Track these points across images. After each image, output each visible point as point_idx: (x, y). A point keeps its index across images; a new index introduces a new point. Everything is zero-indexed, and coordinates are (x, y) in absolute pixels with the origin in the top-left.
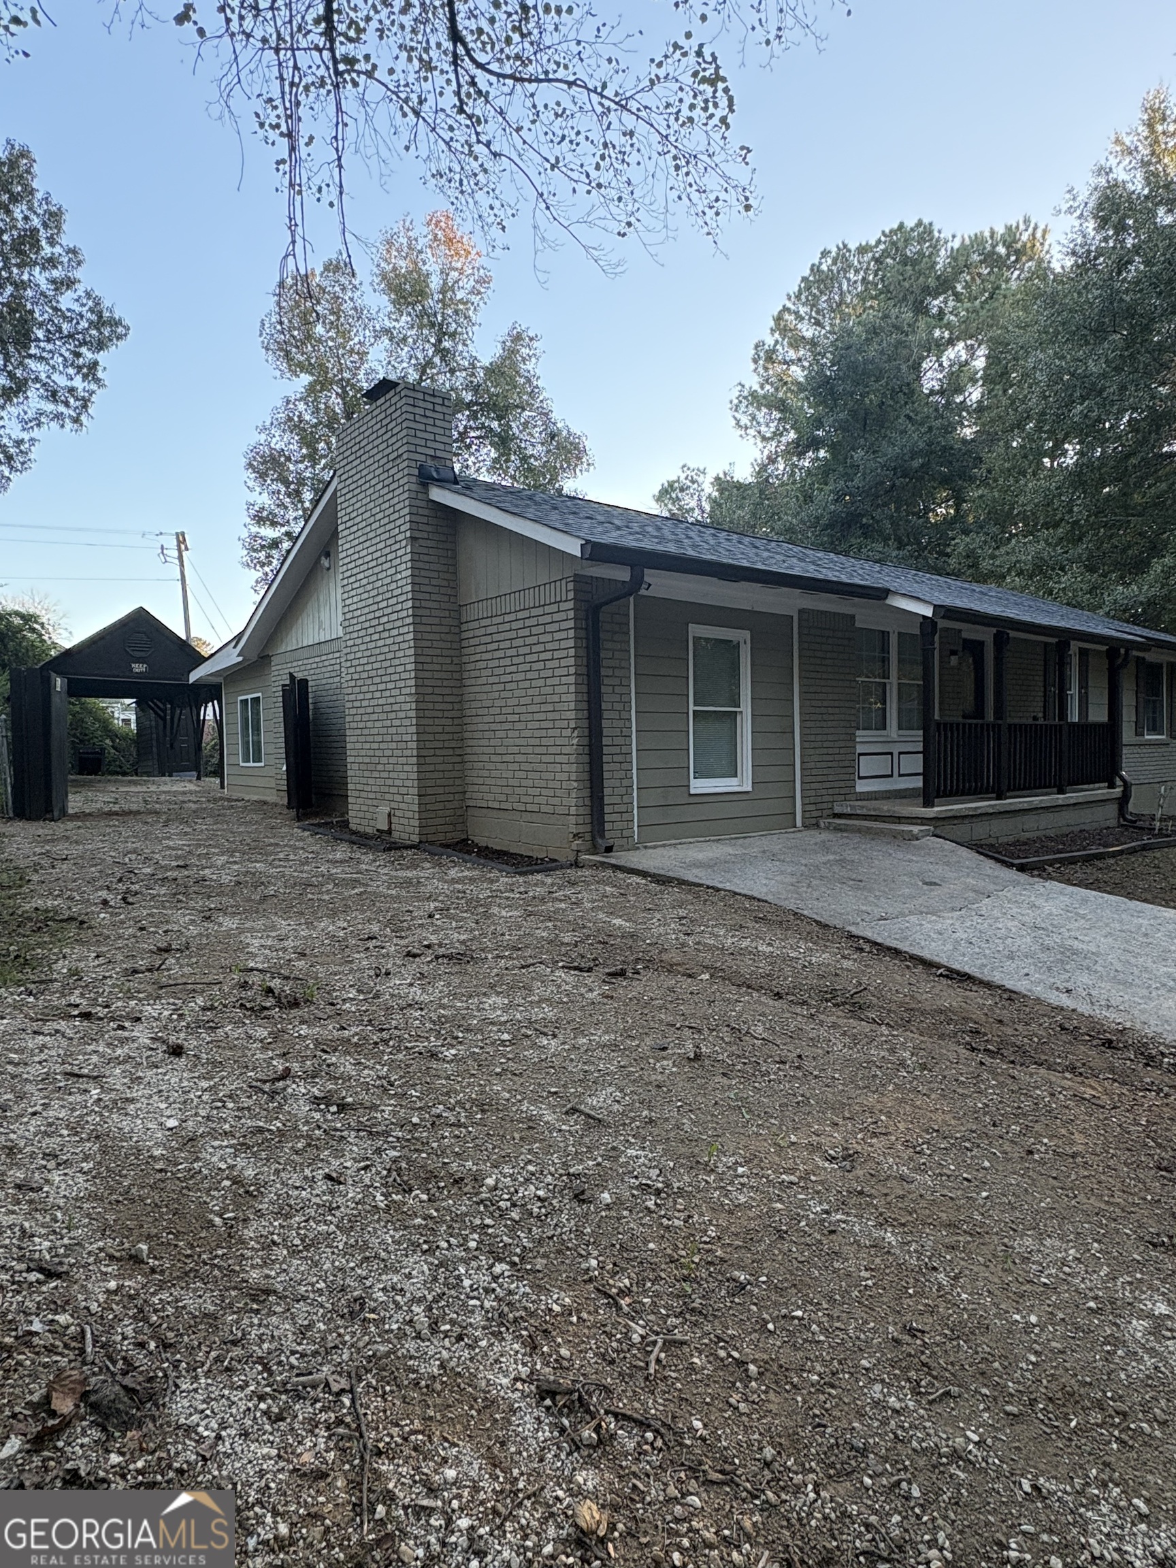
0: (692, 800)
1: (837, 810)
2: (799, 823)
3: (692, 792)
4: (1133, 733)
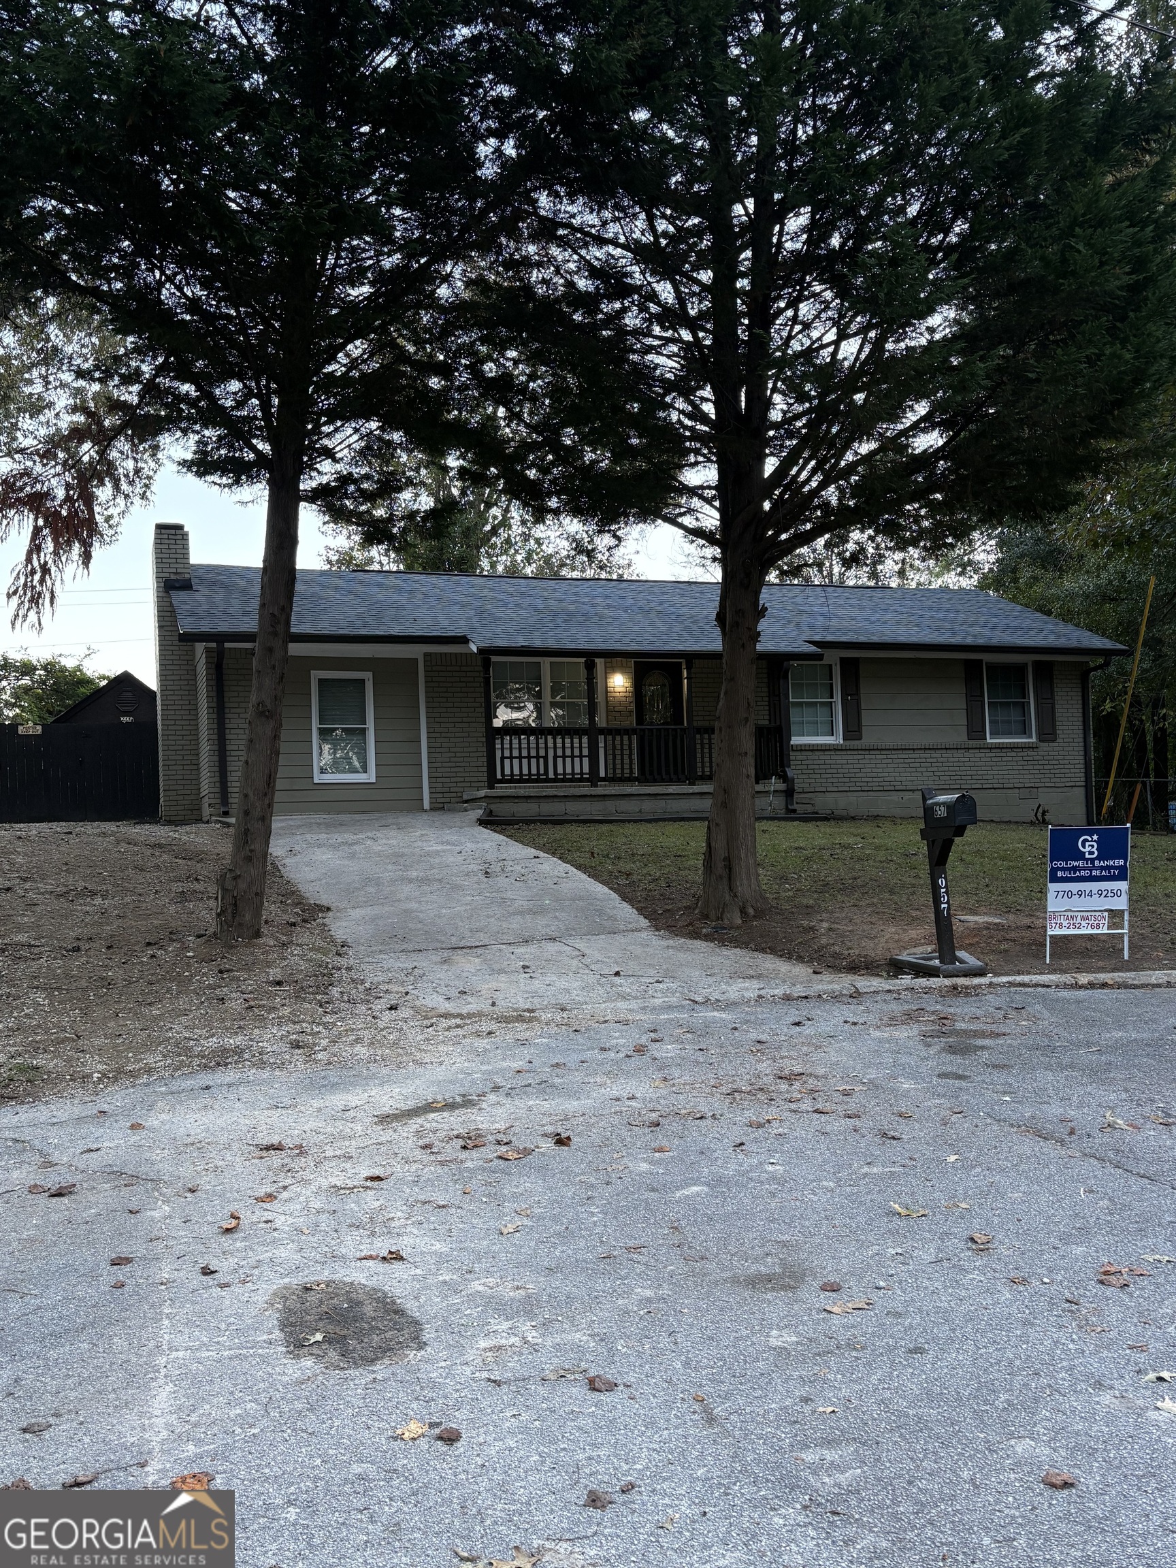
0: (316, 787)
1: (465, 797)
2: (426, 805)
3: (317, 781)
4: (960, 737)
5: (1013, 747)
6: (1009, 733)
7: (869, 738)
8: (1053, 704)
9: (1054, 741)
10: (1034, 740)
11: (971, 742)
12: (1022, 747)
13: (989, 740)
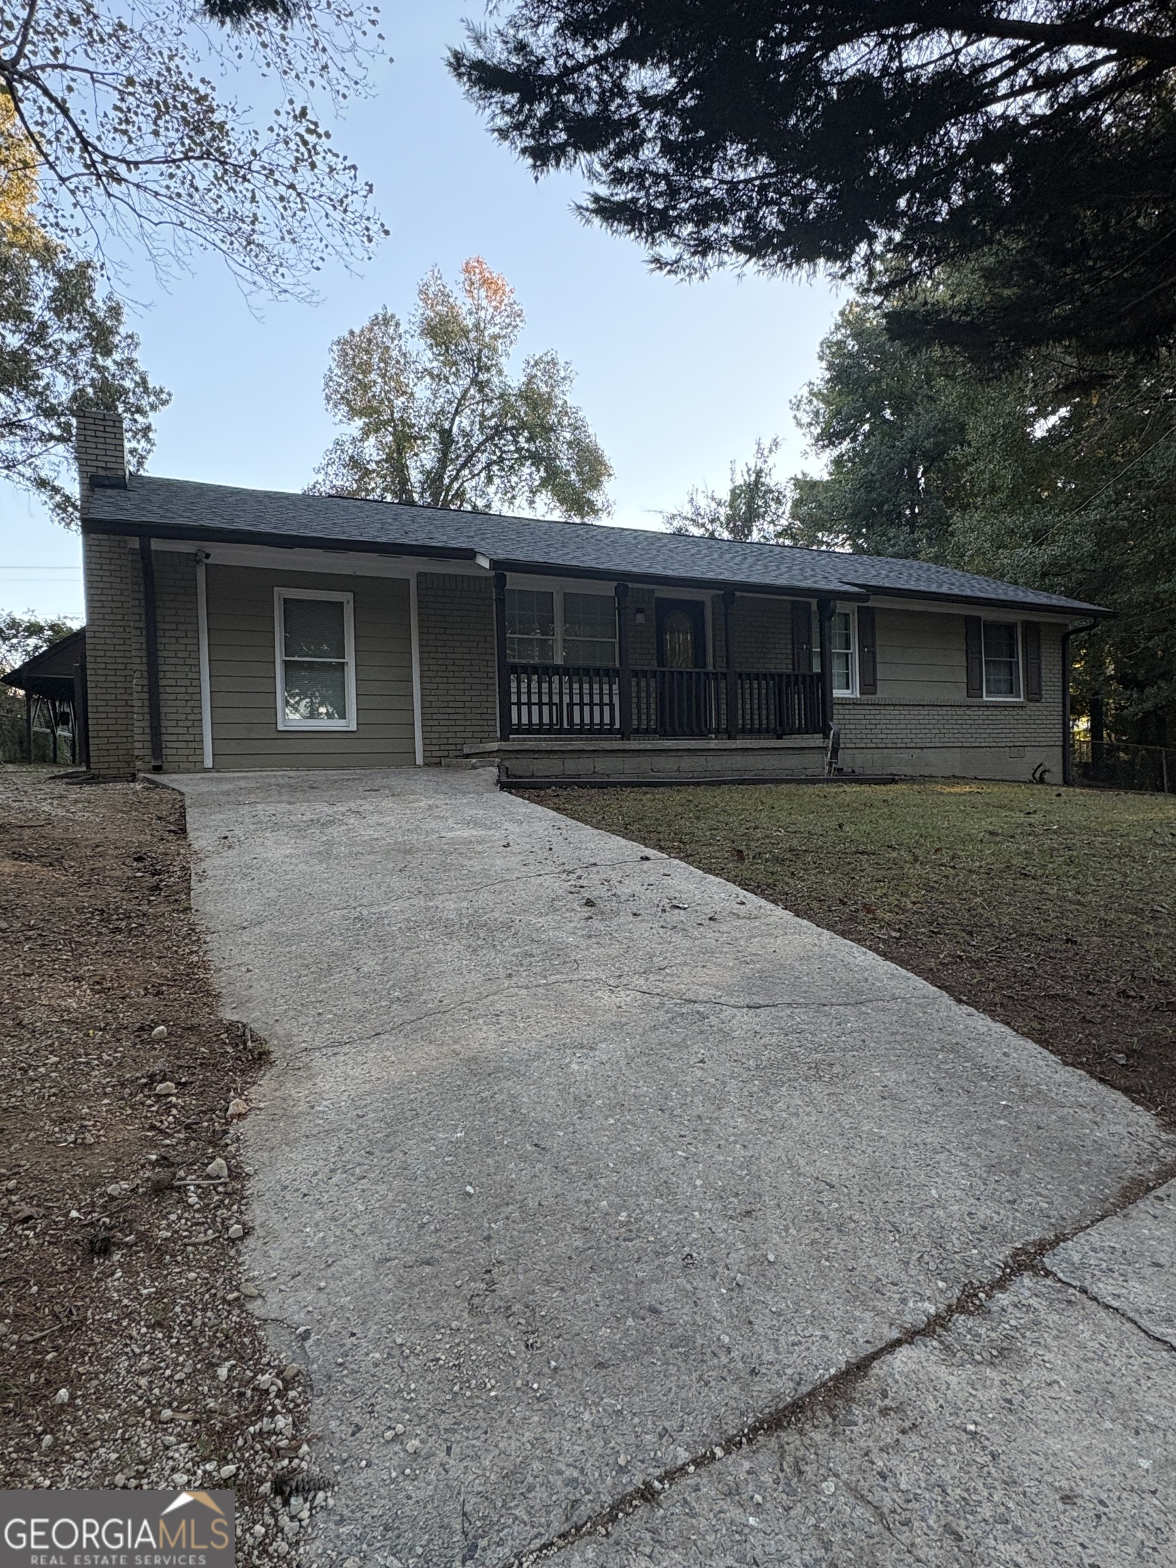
0: (280, 736)
1: (466, 751)
2: (419, 760)
3: (280, 728)
4: (960, 695)
5: (1007, 706)
6: (998, 692)
7: (882, 694)
8: (1039, 666)
9: (1038, 701)
10: (1022, 699)
11: (971, 700)
12: (1013, 706)
13: (985, 698)
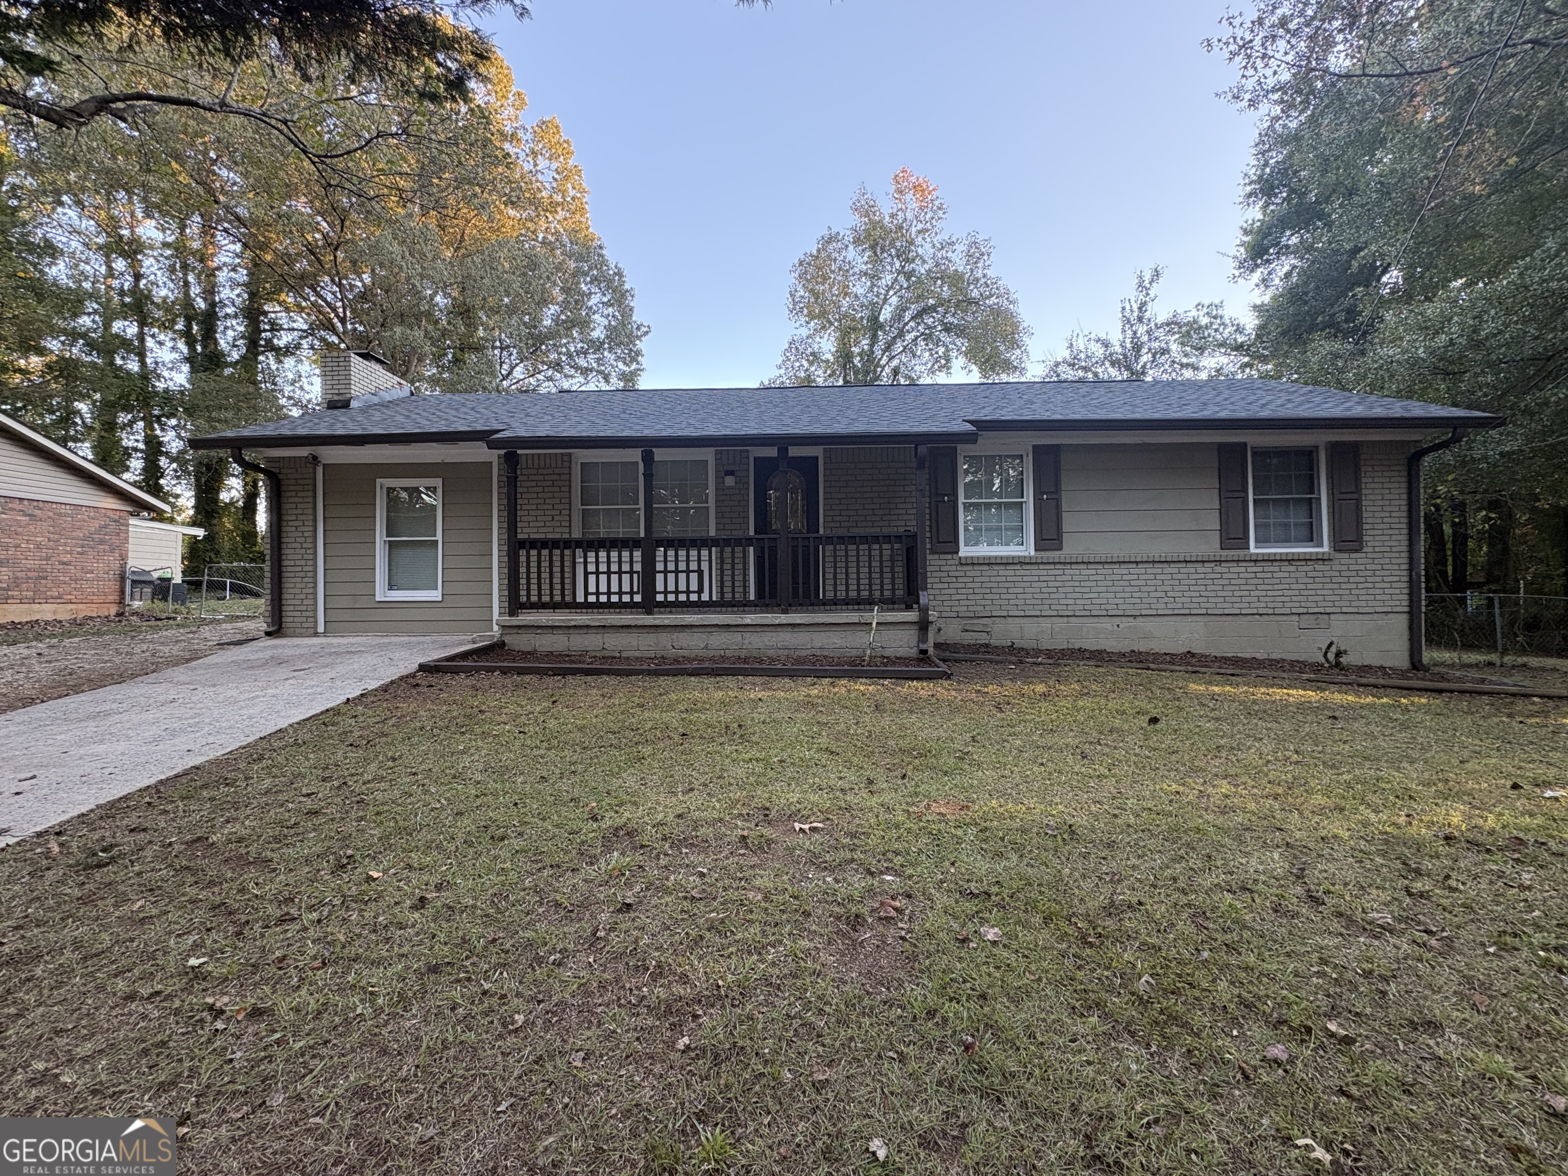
0: (379, 605)
3: (379, 599)
4: (1211, 546)
5: (1290, 560)
6: (1286, 540)
7: (1072, 547)
8: (1358, 501)
9: (1357, 551)
10: (1326, 549)
11: (1225, 553)
12: (1307, 560)
13: (1253, 549)
